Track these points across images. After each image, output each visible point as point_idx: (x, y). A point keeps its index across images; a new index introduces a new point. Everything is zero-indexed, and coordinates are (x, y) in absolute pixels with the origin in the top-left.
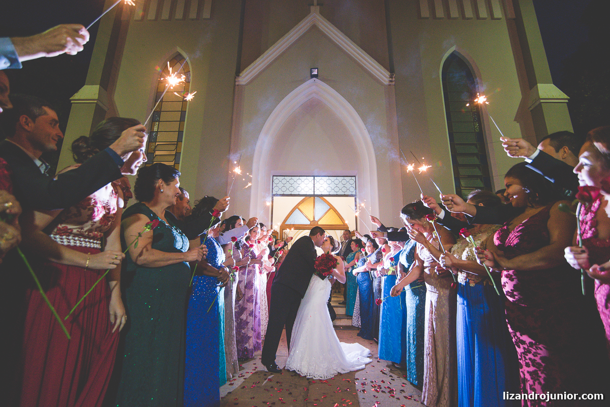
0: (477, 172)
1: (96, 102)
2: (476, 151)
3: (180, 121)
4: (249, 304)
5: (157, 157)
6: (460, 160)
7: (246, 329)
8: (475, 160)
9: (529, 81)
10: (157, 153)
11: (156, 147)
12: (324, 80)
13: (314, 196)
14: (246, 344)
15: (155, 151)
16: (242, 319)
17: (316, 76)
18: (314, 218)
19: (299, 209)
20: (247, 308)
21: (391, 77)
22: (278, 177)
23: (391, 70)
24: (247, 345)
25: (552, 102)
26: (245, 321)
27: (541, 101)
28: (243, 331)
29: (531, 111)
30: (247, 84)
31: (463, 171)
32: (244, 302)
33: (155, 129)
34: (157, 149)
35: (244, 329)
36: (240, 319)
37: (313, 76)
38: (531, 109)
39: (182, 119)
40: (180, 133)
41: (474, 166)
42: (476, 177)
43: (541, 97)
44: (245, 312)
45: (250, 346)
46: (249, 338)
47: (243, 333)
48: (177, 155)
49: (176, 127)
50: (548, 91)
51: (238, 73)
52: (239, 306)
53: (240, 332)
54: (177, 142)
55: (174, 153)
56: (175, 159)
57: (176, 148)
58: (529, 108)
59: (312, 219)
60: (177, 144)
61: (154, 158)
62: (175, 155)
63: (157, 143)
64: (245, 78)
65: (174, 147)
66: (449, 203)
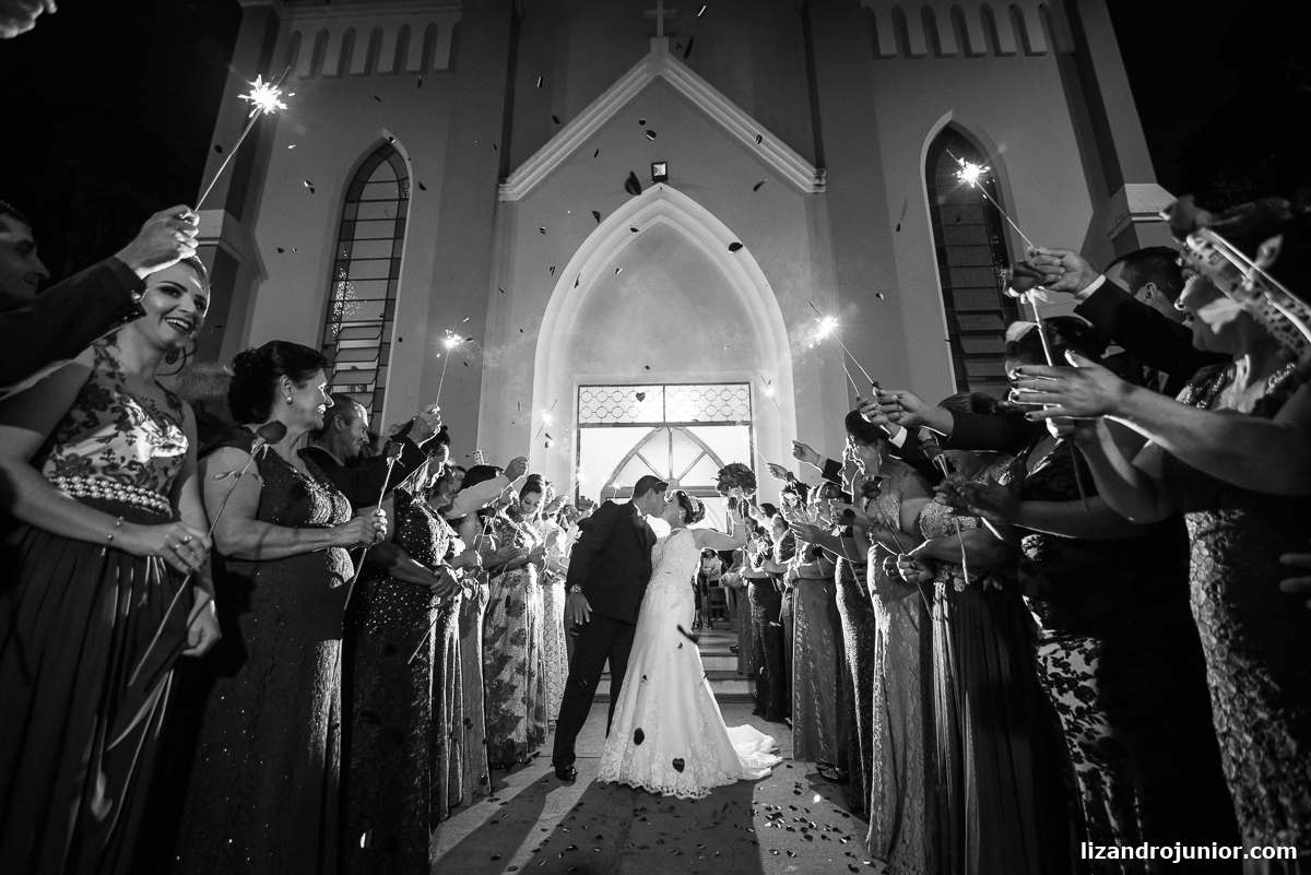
1: (217, 242)
3: (389, 279)
4: (514, 647)
5: (342, 352)
6: (969, 345)
7: (510, 702)
9: (1106, 179)
10: (343, 344)
11: (340, 332)
12: (679, 187)
13: (664, 425)
14: (510, 734)
15: (337, 340)
16: (500, 682)
17: (663, 179)
18: (671, 474)
19: (640, 456)
20: (511, 657)
21: (819, 177)
22: (589, 389)
23: (819, 164)
24: (513, 736)
25: (1155, 220)
26: (508, 684)
27: (1134, 219)
28: (504, 706)
29: (1114, 239)
30: (523, 199)
31: (974, 369)
32: (505, 644)
33: (339, 296)
34: (342, 336)
35: (505, 701)
36: (496, 680)
37: (657, 179)
38: (1113, 236)
39: (393, 275)
40: (390, 302)
41: (997, 357)
43: (1132, 211)
44: (507, 666)
45: (518, 736)
46: (518, 719)
47: (503, 710)
48: (383, 349)
49: (380, 290)
50: (1146, 197)
51: (504, 174)
52: (494, 654)
53: (497, 708)
54: (383, 321)
55: (377, 343)
56: (379, 355)
57: (382, 333)
58: (1109, 235)
60: (383, 326)
61: (336, 354)
62: (380, 348)
63: (343, 325)
64: (517, 187)
65: (377, 332)
66: (894, 407)
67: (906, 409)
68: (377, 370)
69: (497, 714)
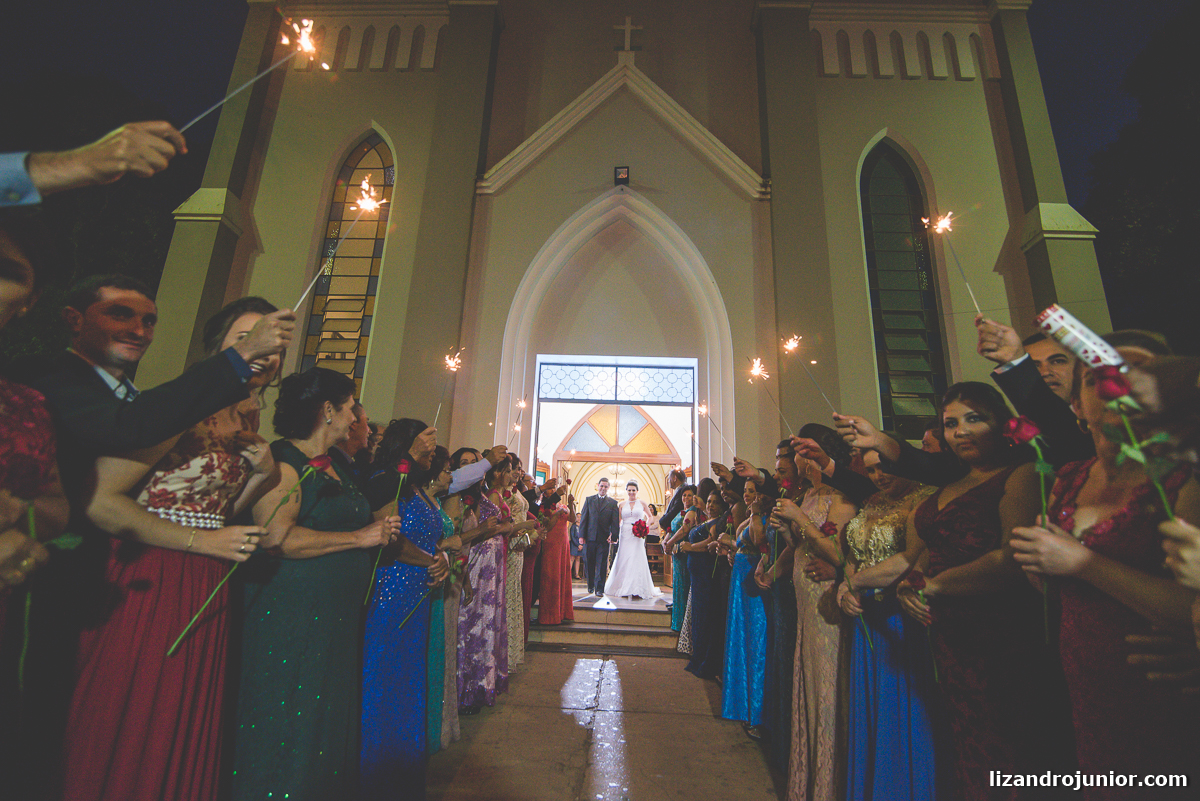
0: (921, 364)
1: (219, 219)
2: (921, 326)
3: (373, 258)
4: (486, 607)
5: (327, 322)
6: (892, 342)
7: (481, 653)
8: (919, 344)
9: (1022, 197)
10: (329, 315)
11: (327, 304)
12: (639, 189)
13: (616, 402)
14: (481, 680)
15: (324, 311)
17: (625, 181)
18: (617, 441)
19: (590, 425)
21: (764, 185)
22: (550, 367)
23: (765, 175)
24: (484, 683)
25: (1065, 237)
26: (480, 638)
27: (1045, 235)
28: (475, 657)
29: (1026, 253)
30: (497, 193)
31: (895, 364)
33: (327, 271)
34: (329, 307)
35: (477, 652)
36: (471, 635)
37: (618, 182)
38: (1026, 250)
39: (377, 254)
40: (373, 279)
41: (916, 353)
42: (922, 374)
43: (1044, 229)
45: (488, 684)
46: (488, 669)
47: (475, 660)
48: (365, 321)
49: (364, 267)
50: (1058, 216)
51: (480, 176)
52: (468, 612)
53: (470, 658)
54: (367, 295)
55: (360, 316)
56: (361, 327)
57: (364, 306)
58: (1022, 248)
59: (613, 443)
60: (366, 300)
61: (322, 324)
62: (363, 320)
63: (329, 297)
64: (493, 182)
65: (360, 305)
66: (849, 430)
67: (861, 432)
68: (359, 340)
69: (469, 663)
